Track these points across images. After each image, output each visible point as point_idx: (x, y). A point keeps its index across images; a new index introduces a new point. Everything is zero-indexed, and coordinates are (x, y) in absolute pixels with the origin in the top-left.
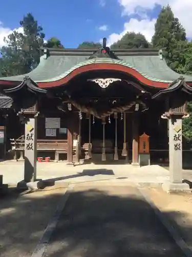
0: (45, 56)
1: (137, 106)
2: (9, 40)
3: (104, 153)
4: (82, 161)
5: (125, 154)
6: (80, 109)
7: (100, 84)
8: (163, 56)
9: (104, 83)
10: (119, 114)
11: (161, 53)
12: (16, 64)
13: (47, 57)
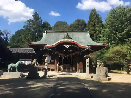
0: (45, 33)
1: (78, 53)
2: (27, 22)
3: (67, 69)
4: (60, 71)
5: (74, 69)
6: (59, 53)
7: (66, 47)
8: (89, 34)
9: (67, 46)
10: (72, 56)
11: (88, 33)
12: (30, 33)
13: (46, 33)
